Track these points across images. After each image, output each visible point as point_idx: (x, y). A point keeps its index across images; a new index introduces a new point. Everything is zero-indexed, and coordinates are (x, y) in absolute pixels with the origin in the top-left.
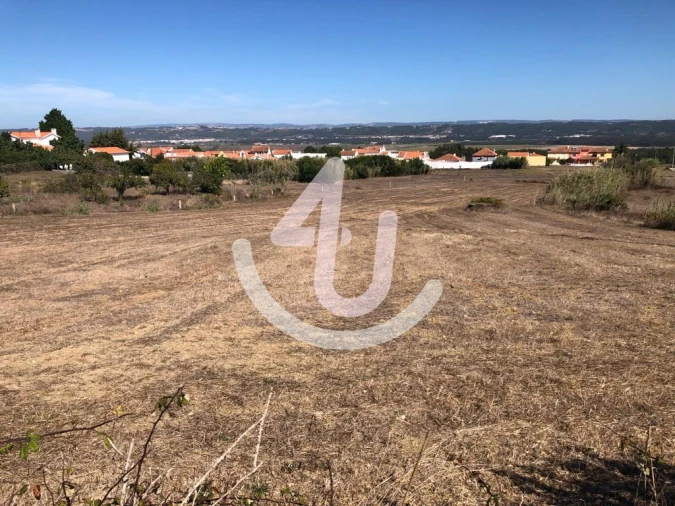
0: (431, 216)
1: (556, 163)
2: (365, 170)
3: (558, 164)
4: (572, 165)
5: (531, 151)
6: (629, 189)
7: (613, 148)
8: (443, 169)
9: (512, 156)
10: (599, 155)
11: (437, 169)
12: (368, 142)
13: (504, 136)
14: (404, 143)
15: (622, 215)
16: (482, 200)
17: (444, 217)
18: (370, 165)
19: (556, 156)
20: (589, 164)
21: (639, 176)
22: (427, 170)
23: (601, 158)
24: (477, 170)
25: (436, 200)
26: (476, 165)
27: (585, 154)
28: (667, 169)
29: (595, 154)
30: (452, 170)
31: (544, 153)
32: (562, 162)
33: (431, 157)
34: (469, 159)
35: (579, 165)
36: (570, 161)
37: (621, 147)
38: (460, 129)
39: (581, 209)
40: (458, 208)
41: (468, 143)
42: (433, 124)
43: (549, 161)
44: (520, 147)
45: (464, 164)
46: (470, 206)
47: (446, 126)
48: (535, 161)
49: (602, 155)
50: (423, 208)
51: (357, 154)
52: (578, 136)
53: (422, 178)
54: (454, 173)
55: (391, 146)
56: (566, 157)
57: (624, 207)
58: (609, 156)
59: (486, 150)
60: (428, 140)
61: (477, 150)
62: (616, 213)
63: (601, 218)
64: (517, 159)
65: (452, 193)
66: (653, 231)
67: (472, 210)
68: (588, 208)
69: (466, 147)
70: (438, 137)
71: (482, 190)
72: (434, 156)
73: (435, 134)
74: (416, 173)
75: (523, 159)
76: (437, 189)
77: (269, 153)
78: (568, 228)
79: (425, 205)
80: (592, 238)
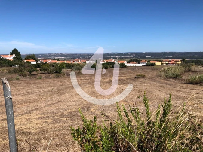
0: (124, 80)
1: (164, 64)
2: (107, 66)
3: (165, 65)
4: (169, 65)
5: (157, 61)
6: (185, 72)
7: (181, 60)
8: (130, 66)
9: (151, 62)
10: (177, 62)
11: (129, 66)
12: (110, 58)
13: (150, 56)
14: (121, 58)
15: (180, 80)
16: (139, 75)
17: (127, 81)
18: (109, 65)
19: (165, 62)
20: (174, 65)
21: (187, 68)
22: (126, 66)
23: (178, 63)
24: (141, 66)
25: (126, 75)
26: (141, 65)
27: (173, 62)
28: (197, 66)
29: (176, 62)
30: (133, 66)
31: (161, 61)
32: (166, 64)
33: (127, 63)
34: (139, 63)
35: (171, 65)
36: (169, 64)
37: (184, 59)
38: (137, 54)
39: (168, 78)
40: (132, 78)
41: (139, 59)
42: (129, 53)
43: (162, 64)
44: (155, 60)
45: (137, 65)
46: (135, 77)
47: (133, 53)
48: (158, 64)
49: (178, 62)
50: (122, 78)
51: (105, 62)
52: (172, 56)
53: (124, 69)
54: (134, 67)
55: (117, 59)
56: (167, 62)
57: (181, 77)
58: (180, 62)
59: (144, 60)
60: (127, 58)
61: (142, 60)
62: (178, 79)
63: (174, 81)
64: (153, 63)
65: (132, 73)
66: (187, 85)
67: (136, 78)
68: (170, 78)
69: (139, 60)
70: (131, 57)
71: (141, 72)
72: (128, 62)
73: (129, 56)
74: (122, 67)
75: (155, 63)
76: (128, 72)
77: (80, 61)
78: (163, 84)
79: (123, 76)
80: (168, 87)
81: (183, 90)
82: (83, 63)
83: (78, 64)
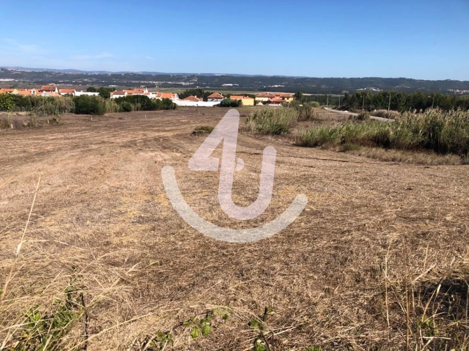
0: (166, 139)
1: (260, 104)
2: (129, 105)
3: (262, 104)
4: (270, 105)
5: (246, 95)
6: (298, 121)
7: (294, 94)
8: (186, 107)
9: (233, 98)
10: (286, 99)
11: (183, 107)
12: (138, 85)
13: (231, 85)
14: (165, 87)
15: (285, 137)
16: (202, 128)
17: (174, 141)
18: (133, 102)
19: (260, 99)
20: (280, 105)
21: (304, 113)
22: (175, 107)
23: (287, 101)
24: (210, 108)
25: (174, 128)
26: (210, 104)
27: (278, 98)
28: (323, 108)
29: (283, 99)
30: (193, 107)
31: (253, 97)
32: (264, 103)
33: (179, 98)
34: (205, 100)
35: (274, 105)
36: (269, 102)
37: (298, 94)
38: (203, 78)
39: (263, 134)
40: (186, 134)
41: (208, 89)
42: (185, 74)
43: (256, 102)
44: (241, 93)
45: (201, 103)
46: (194, 133)
47: (192, 76)
48: (247, 102)
49: (288, 99)
50: (162, 134)
51: (126, 94)
52: (277, 86)
53: (171, 112)
54: (194, 109)
55: (155, 89)
56: (266, 99)
57: (289, 133)
58: (291, 99)
59: (216, 94)
60: (181, 86)
61: (212, 93)
62: (284, 136)
63: (273, 140)
64: (236, 100)
65: (188, 123)
66: (298, 148)
67: (195, 135)
68: (268, 133)
69: (205, 91)
70: (188, 84)
71: (208, 121)
72: (182, 97)
73: (185, 81)
74: (167, 109)
75: (240, 101)
76: (178, 120)
77: (57, 91)
78: (250, 147)
79: (165, 131)
80: (258, 154)
81: (286, 159)
82: (65, 96)
83: (51, 99)
